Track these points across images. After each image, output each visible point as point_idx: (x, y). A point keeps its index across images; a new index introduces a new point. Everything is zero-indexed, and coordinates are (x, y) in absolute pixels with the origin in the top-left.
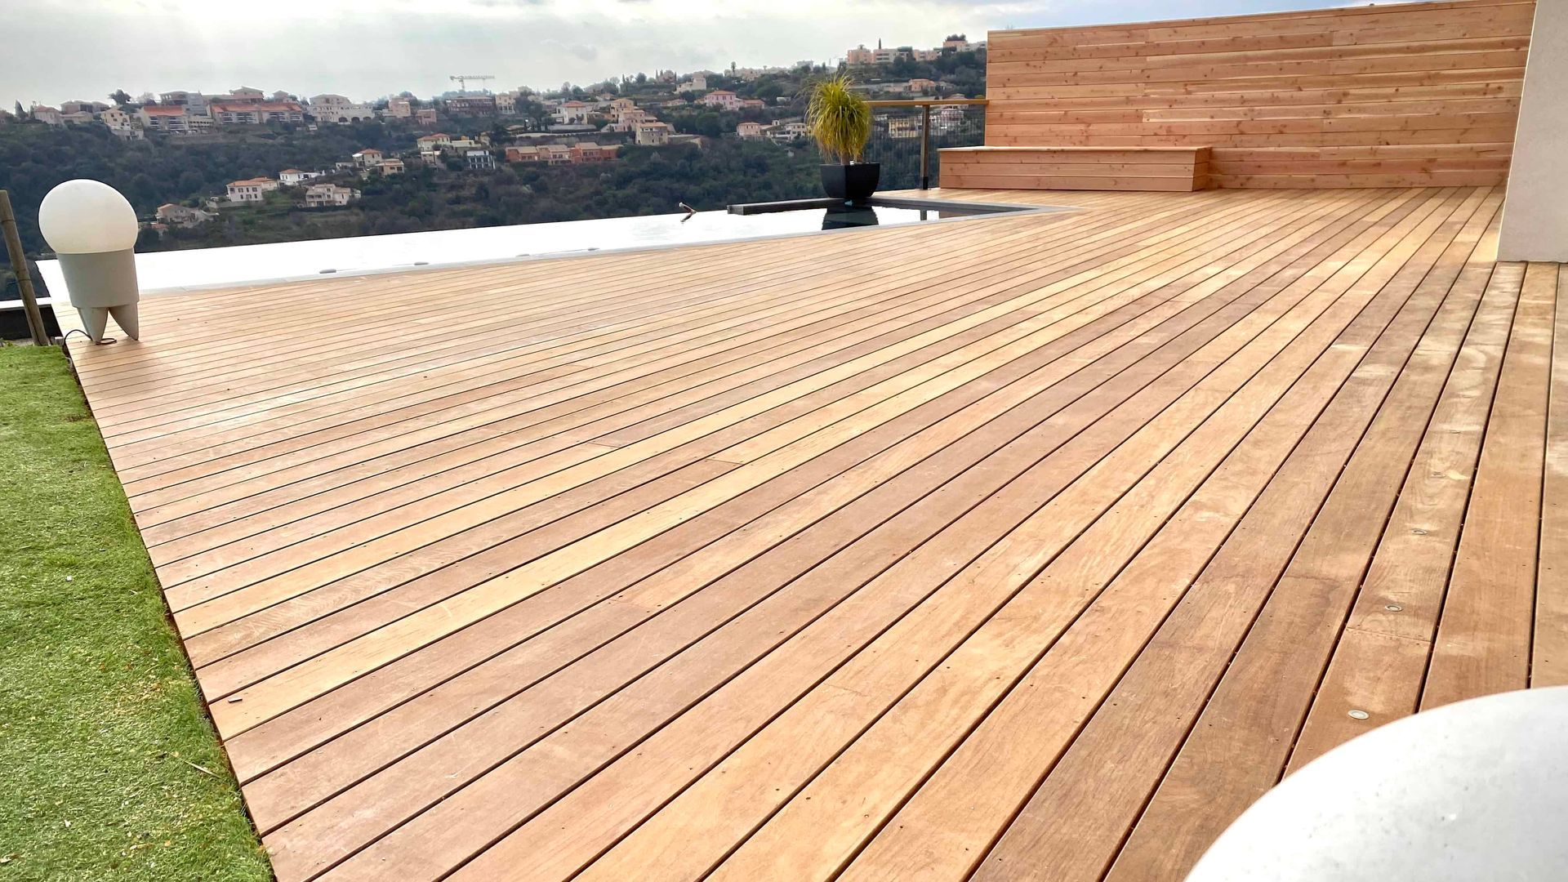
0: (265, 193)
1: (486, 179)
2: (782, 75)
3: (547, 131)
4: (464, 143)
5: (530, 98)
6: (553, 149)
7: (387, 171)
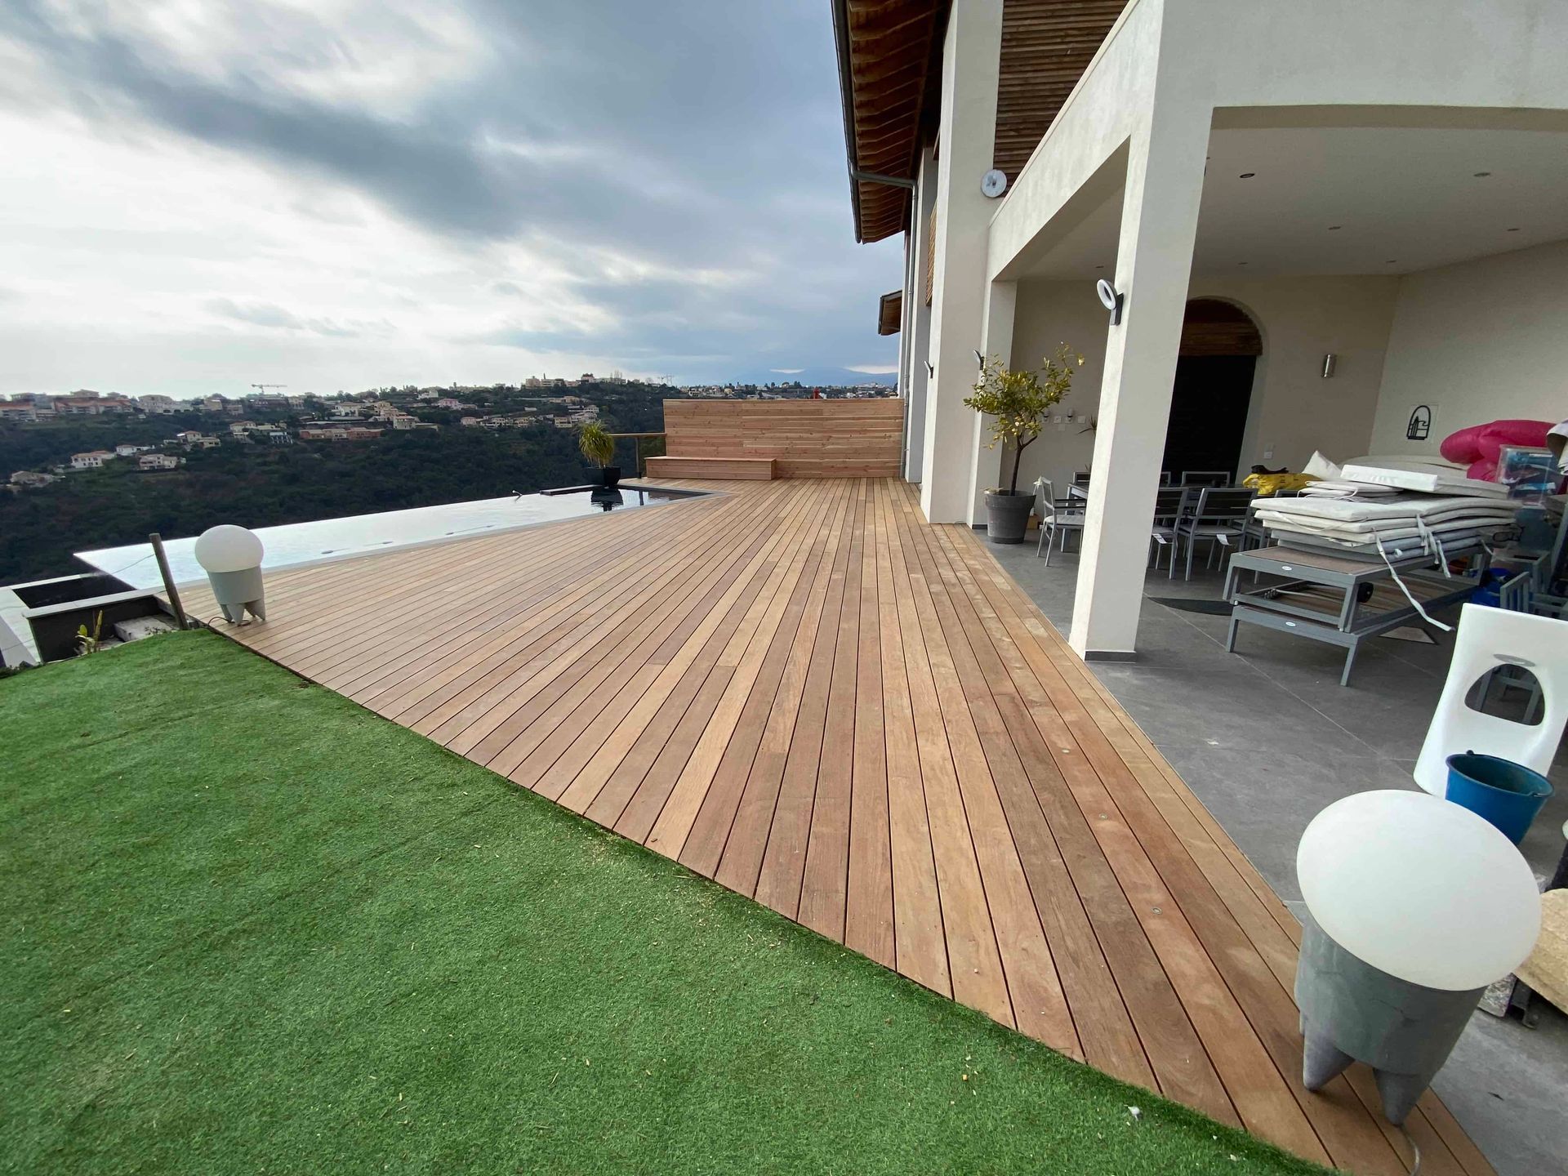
0: (105, 462)
1: (286, 450)
2: (486, 391)
3: (329, 420)
4: (267, 427)
5: (315, 400)
6: (334, 431)
7: (207, 445)
